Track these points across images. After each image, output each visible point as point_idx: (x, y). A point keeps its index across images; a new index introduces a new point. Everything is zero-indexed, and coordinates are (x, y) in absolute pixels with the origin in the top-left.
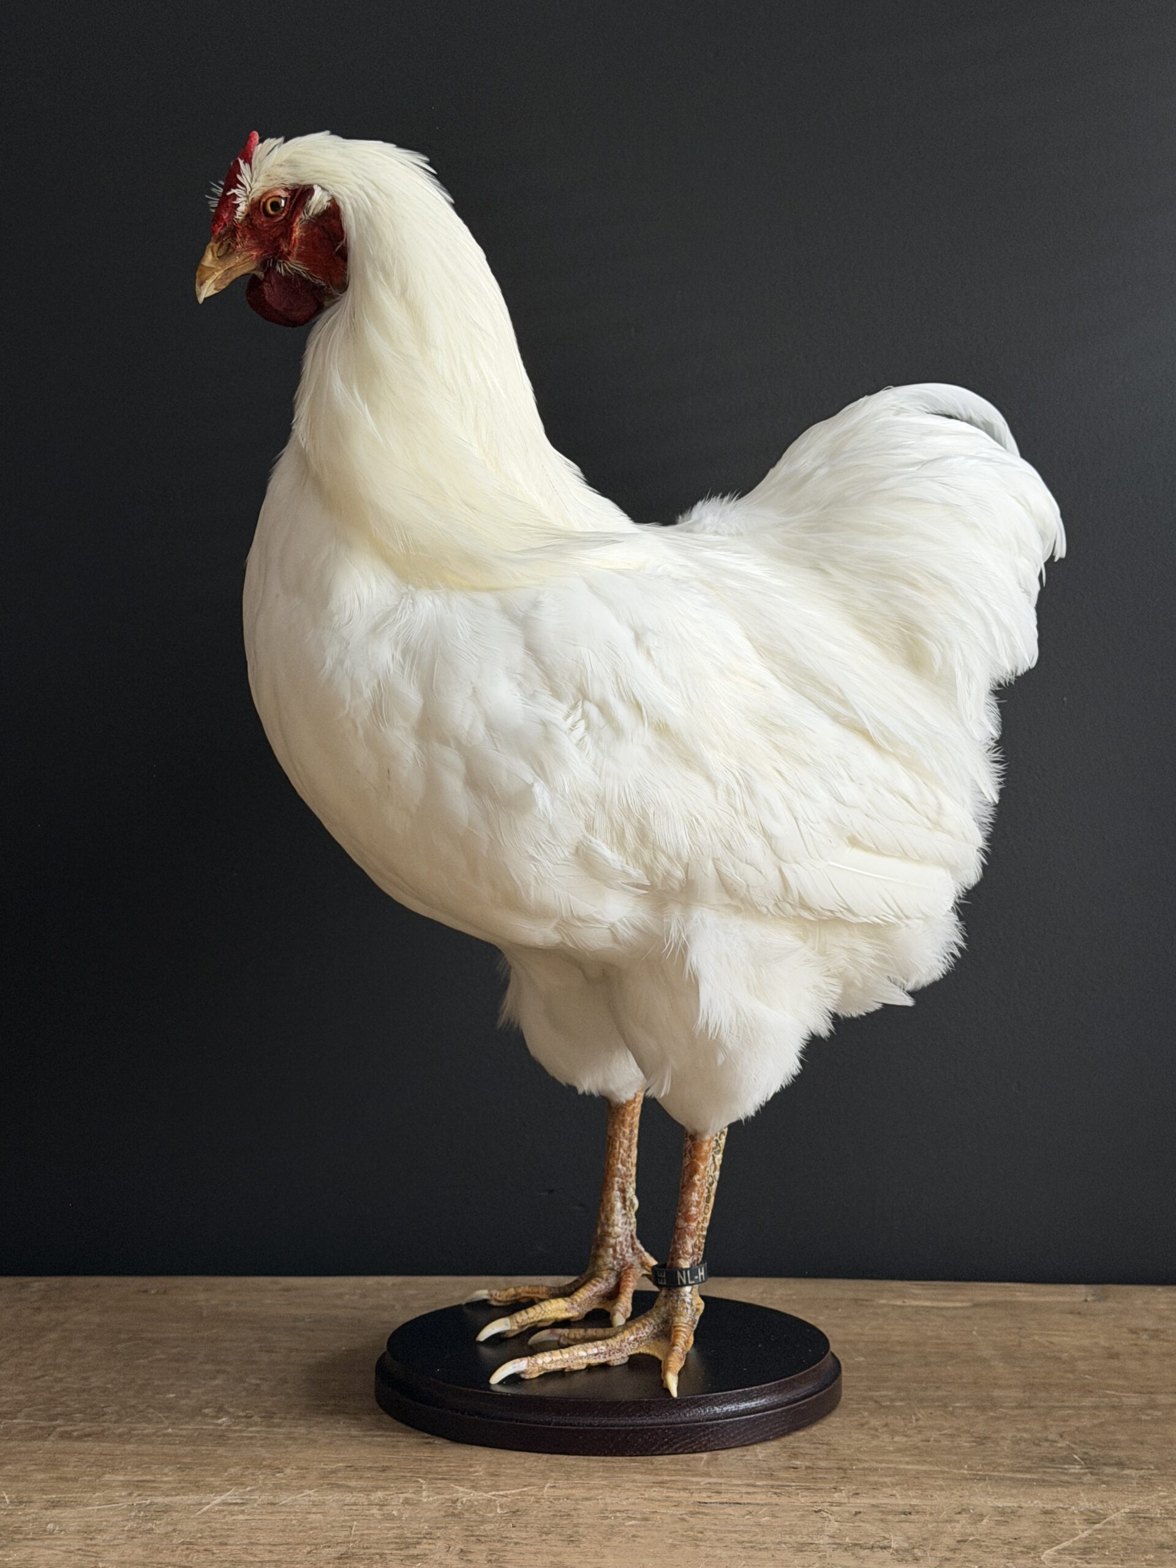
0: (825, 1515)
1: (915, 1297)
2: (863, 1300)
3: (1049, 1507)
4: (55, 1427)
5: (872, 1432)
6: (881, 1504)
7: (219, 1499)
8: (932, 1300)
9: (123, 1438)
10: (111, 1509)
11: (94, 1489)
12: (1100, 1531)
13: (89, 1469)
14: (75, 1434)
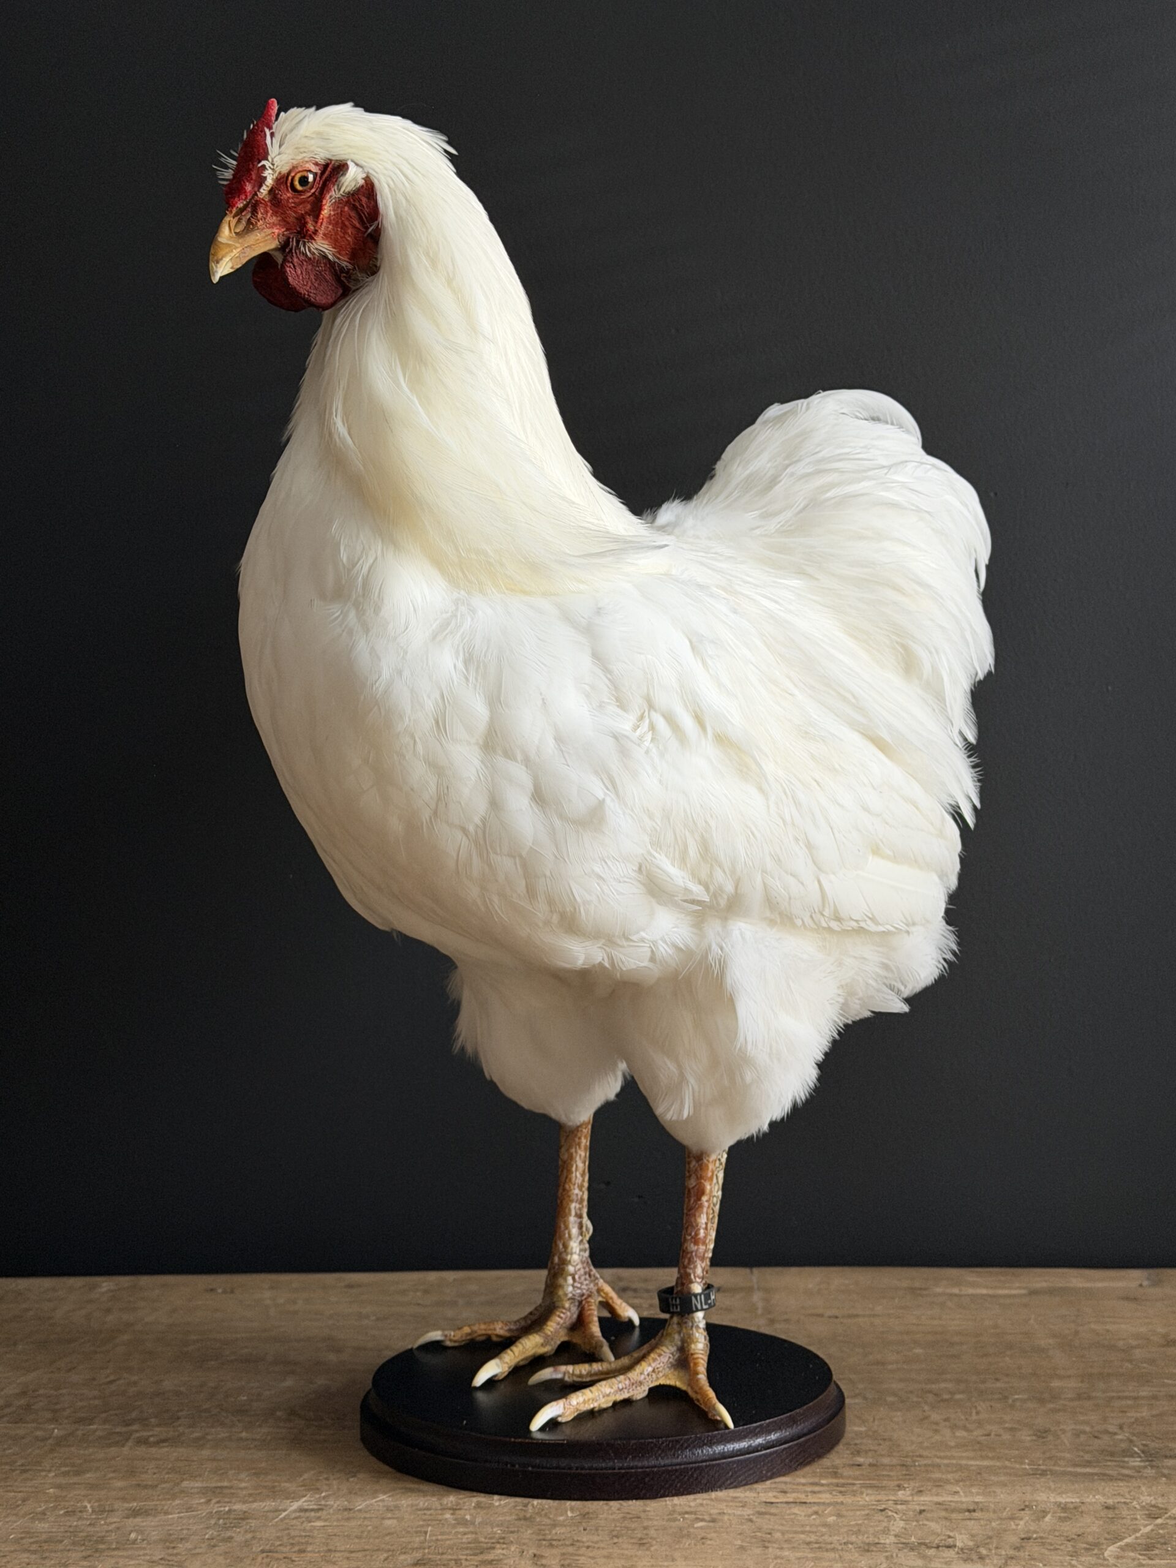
0: (890, 1513)
1: (973, 1285)
2: (921, 1289)
3: (1110, 1502)
4: (131, 1433)
5: (935, 1427)
6: (945, 1501)
7: (295, 1505)
8: (987, 1287)
9: (199, 1443)
10: (189, 1518)
11: (174, 1497)
12: (1162, 1526)
13: (167, 1476)
14: (152, 1439)
